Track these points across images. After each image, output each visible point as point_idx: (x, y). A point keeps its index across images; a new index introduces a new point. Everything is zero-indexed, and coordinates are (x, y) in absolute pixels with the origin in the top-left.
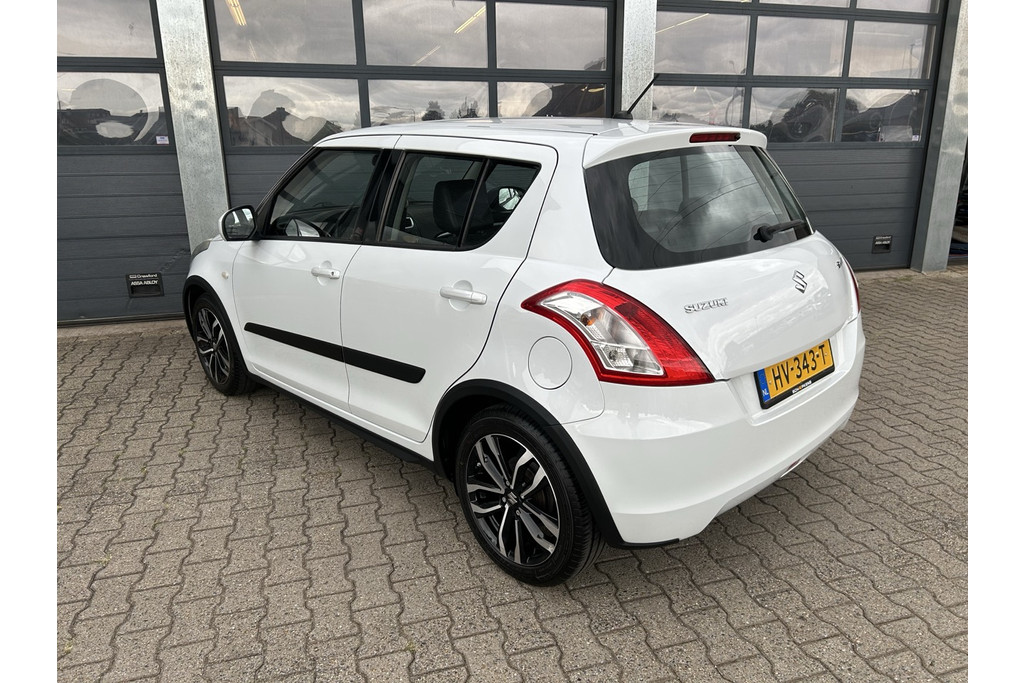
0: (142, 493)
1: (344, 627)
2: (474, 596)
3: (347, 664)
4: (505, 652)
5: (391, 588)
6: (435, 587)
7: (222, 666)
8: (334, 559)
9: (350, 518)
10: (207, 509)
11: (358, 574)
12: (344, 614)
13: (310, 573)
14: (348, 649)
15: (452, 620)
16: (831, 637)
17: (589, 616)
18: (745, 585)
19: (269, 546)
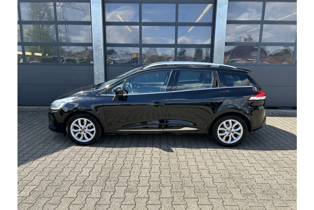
0: (56, 145)
1: (73, 179)
2: (105, 178)
4: (102, 191)
5: (89, 173)
6: (98, 175)
7: (45, 181)
8: (82, 165)
9: (93, 157)
11: (85, 169)
12: (75, 176)
13: (75, 167)
14: (70, 183)
15: (96, 182)
16: (183, 205)
17: (127, 188)
18: (172, 189)
19: (72, 160)
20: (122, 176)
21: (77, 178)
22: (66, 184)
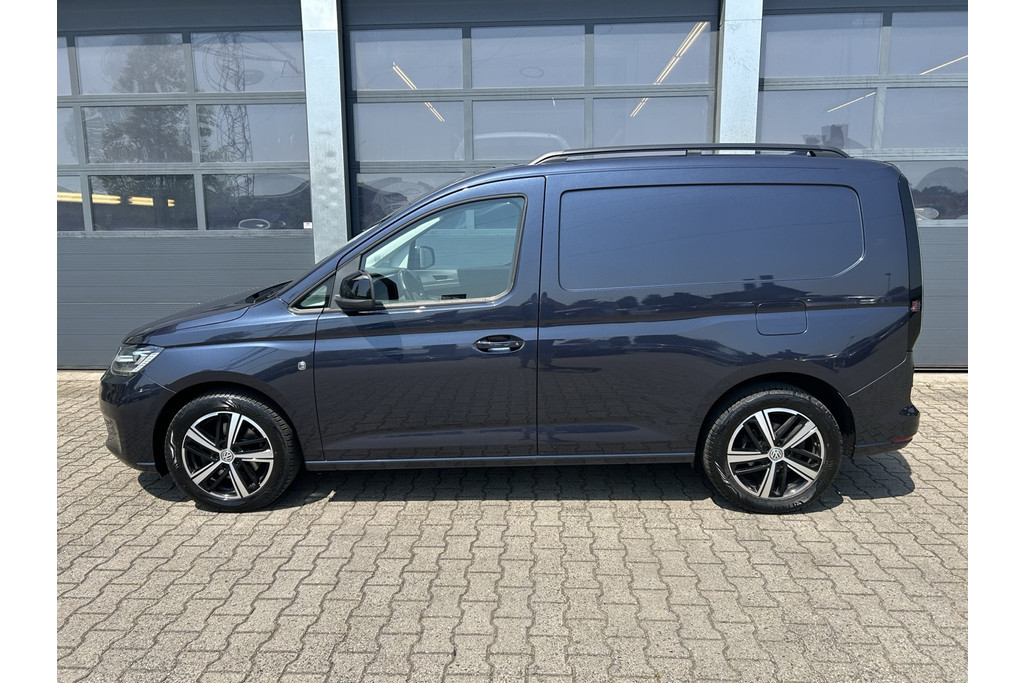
1: (218, 643)
3: (195, 673)
5: (276, 620)
6: (309, 627)
7: (118, 652)
8: (256, 587)
9: (296, 555)
10: (205, 530)
11: (262, 603)
12: (225, 634)
13: (231, 595)
14: (205, 662)
15: (297, 658)
19: (221, 568)
20: (394, 634)
21: (232, 640)
22: (192, 663)
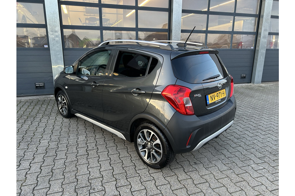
0: (42, 141)
1: (98, 175)
2: (132, 168)
3: (99, 184)
5: (110, 166)
6: (122, 166)
7: (67, 185)
8: (95, 158)
9: (99, 148)
10: (59, 145)
11: (102, 162)
12: (98, 172)
13: (89, 162)
14: (99, 181)
15: (127, 174)
16: (225, 178)
17: (163, 173)
18: (204, 165)
19: (77, 155)
21: (102, 174)
22: (95, 182)
